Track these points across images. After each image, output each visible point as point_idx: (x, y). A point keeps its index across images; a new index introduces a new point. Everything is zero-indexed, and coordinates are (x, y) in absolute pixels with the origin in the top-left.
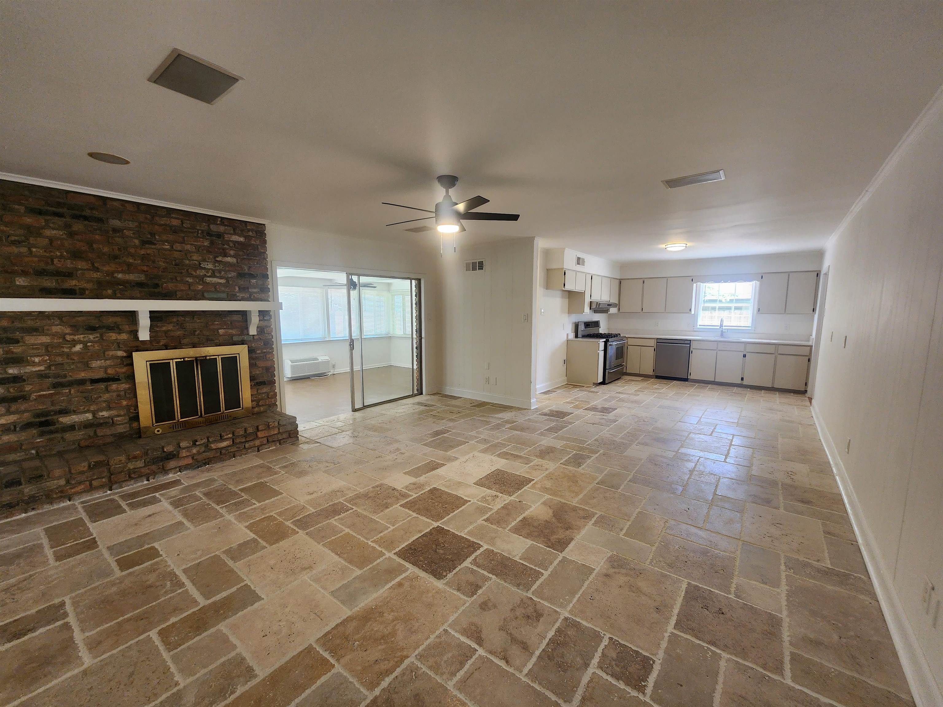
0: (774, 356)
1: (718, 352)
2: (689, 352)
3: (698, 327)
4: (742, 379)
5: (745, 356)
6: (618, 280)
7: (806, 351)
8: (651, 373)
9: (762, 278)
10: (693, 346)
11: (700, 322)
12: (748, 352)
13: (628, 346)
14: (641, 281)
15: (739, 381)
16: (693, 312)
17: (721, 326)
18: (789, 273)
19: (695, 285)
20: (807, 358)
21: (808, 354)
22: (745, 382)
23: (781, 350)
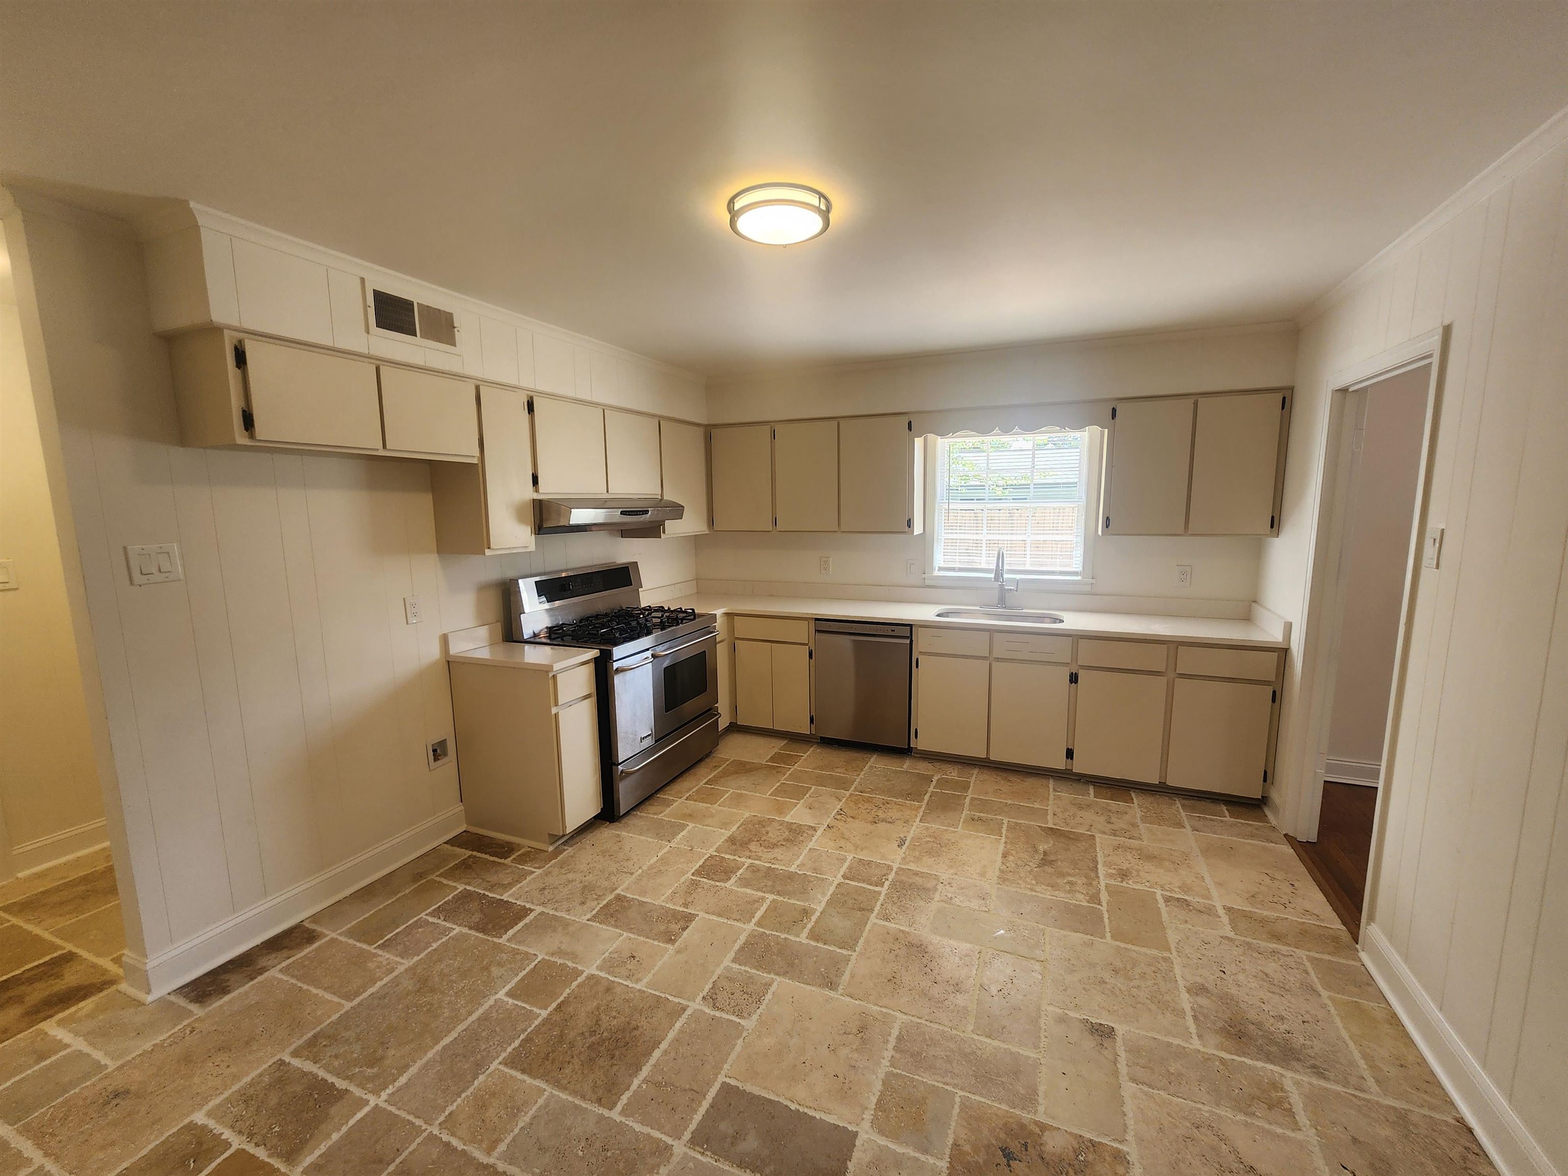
0: (1163, 680)
1: (994, 664)
2: (911, 664)
3: (936, 573)
4: (1070, 754)
5: (1074, 679)
6: (702, 430)
7: (1266, 666)
8: (805, 728)
9: (1114, 415)
10: (922, 643)
11: (940, 559)
12: (1083, 667)
13: (737, 642)
14: (767, 428)
15: (1060, 763)
16: (918, 529)
17: (999, 573)
18: (1196, 397)
19: (918, 442)
20: (1270, 690)
21: (1272, 678)
22: (1079, 766)
23: (1187, 662)
